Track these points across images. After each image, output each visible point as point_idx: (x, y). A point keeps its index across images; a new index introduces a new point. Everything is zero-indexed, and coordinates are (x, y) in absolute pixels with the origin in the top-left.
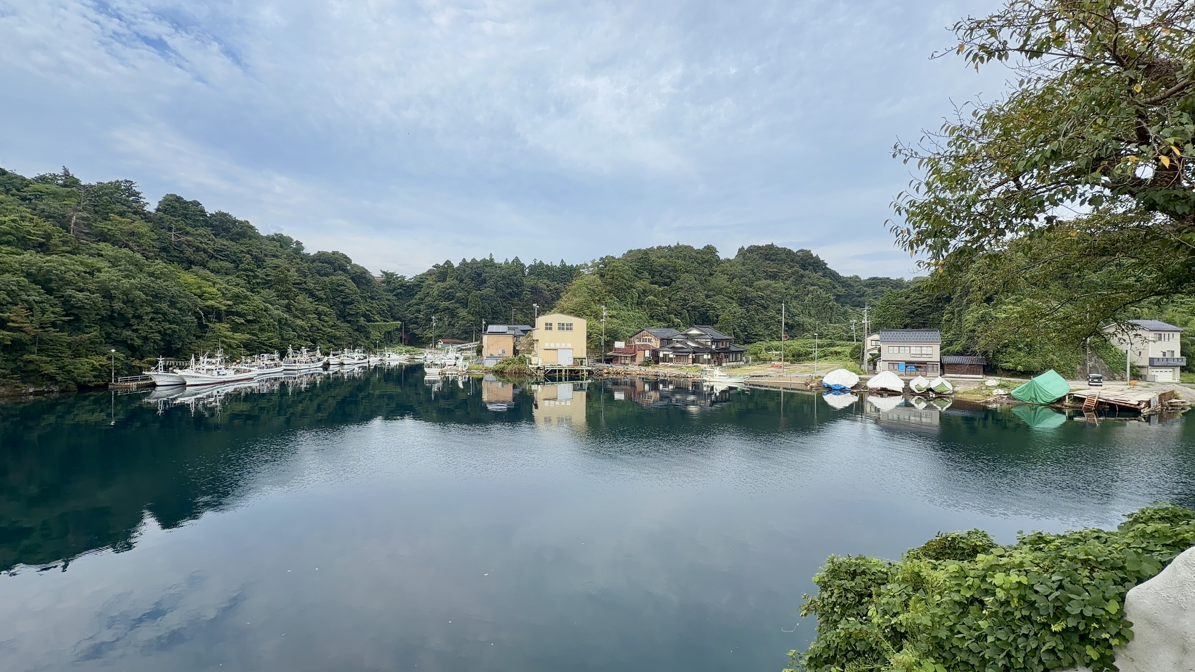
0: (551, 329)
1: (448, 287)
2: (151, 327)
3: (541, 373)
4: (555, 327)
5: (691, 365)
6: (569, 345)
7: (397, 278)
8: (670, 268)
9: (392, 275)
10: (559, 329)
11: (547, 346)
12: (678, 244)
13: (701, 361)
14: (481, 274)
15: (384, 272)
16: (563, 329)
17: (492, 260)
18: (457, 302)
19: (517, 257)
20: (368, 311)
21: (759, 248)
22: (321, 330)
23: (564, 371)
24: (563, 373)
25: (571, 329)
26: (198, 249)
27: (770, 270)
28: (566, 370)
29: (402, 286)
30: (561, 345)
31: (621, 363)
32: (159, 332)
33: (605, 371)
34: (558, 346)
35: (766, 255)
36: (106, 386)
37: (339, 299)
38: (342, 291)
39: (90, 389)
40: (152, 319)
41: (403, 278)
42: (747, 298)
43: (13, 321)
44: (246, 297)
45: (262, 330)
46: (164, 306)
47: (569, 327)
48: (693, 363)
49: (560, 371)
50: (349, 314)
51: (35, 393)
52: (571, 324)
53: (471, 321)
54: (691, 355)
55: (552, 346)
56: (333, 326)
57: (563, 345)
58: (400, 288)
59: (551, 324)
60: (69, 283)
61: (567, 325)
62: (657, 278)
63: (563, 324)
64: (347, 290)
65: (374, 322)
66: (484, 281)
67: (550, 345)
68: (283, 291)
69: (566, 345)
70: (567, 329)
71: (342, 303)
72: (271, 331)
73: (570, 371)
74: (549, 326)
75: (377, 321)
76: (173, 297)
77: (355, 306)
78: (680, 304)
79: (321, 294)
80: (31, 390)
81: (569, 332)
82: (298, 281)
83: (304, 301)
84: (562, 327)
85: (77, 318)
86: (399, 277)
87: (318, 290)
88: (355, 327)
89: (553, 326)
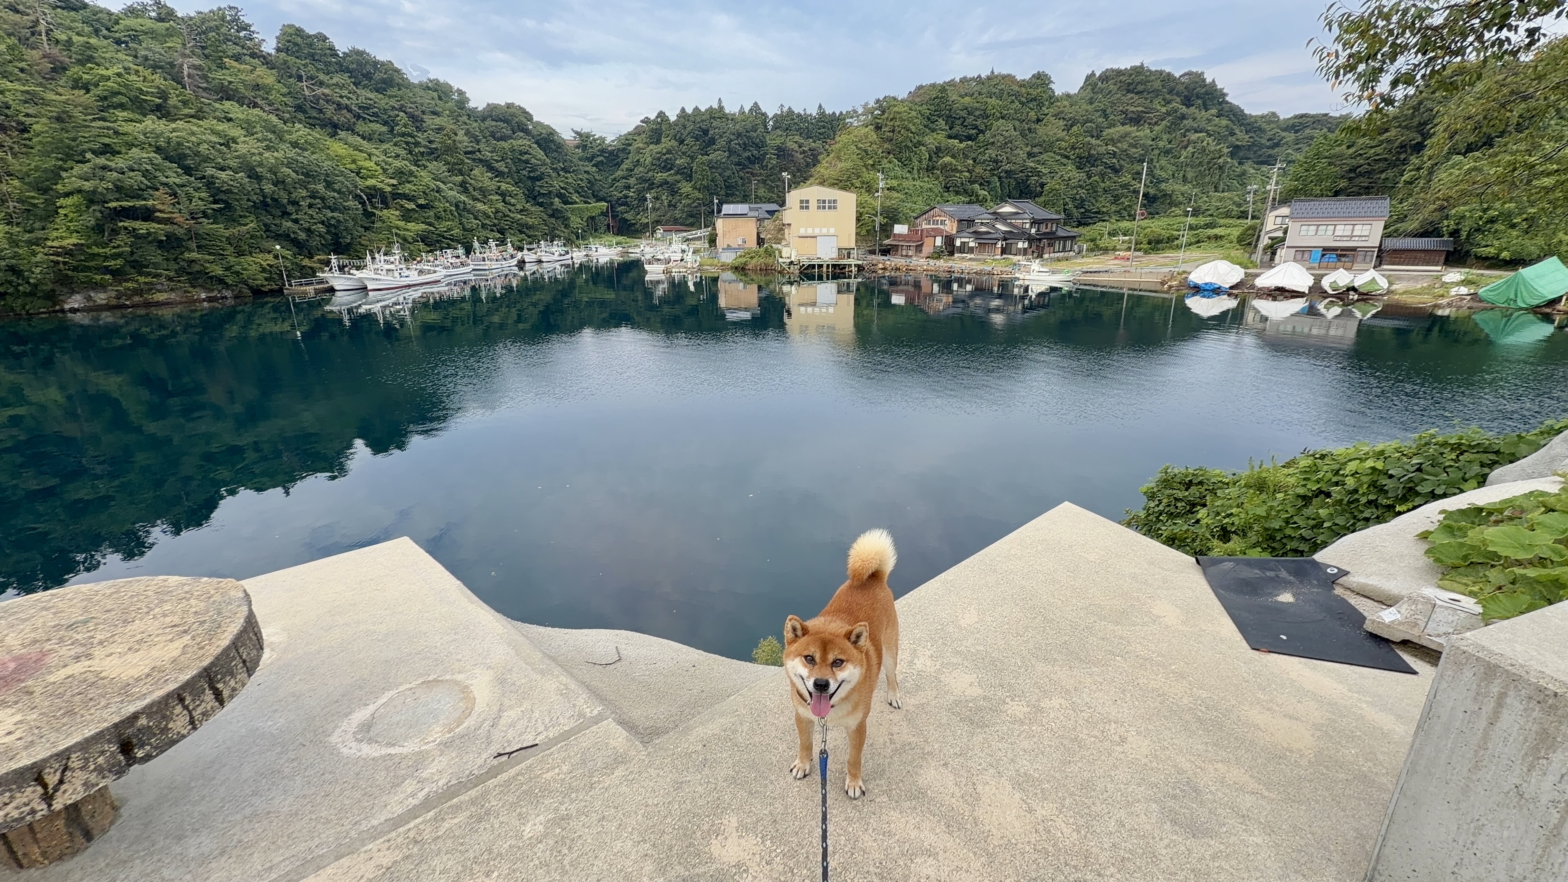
0: (807, 208)
1: (665, 150)
2: (312, 217)
3: (795, 270)
4: (813, 205)
5: (999, 257)
6: (832, 231)
7: (595, 140)
8: (977, 113)
9: (588, 136)
10: (819, 208)
11: (802, 232)
12: (992, 72)
13: (1014, 251)
14: (708, 131)
15: (577, 133)
16: (824, 208)
17: (721, 108)
18: (677, 173)
19: (756, 103)
20: (562, 188)
21: (1119, 73)
22: (508, 216)
23: (825, 266)
24: (825, 269)
25: (835, 208)
26: (340, 107)
27: (1133, 109)
28: (828, 265)
29: (603, 151)
30: (821, 231)
31: (902, 255)
32: (323, 223)
33: (881, 266)
34: (817, 231)
35: (1129, 84)
36: (280, 291)
37: (525, 172)
38: (527, 162)
39: (266, 294)
40: (310, 206)
41: (603, 139)
42: (1090, 155)
43: (161, 211)
44: (411, 173)
45: (438, 218)
46: (320, 187)
47: (832, 205)
48: (1002, 253)
49: (820, 266)
50: (540, 194)
51: (210, 300)
52: (835, 201)
53: (698, 199)
54: (1000, 243)
55: (810, 232)
56: (522, 211)
57: (824, 231)
58: (601, 155)
59: (807, 202)
60: (207, 159)
61: (830, 202)
62: (957, 128)
63: (824, 202)
64: (533, 160)
65: (572, 203)
66: (712, 141)
67: (806, 231)
68: (455, 164)
69: (828, 231)
70: (830, 208)
71: (529, 178)
72: (449, 220)
73: (834, 266)
74: (804, 205)
75: (576, 203)
76: (327, 175)
77: (547, 183)
78: (989, 168)
79: (501, 166)
80: (203, 296)
81: (832, 211)
82: (470, 149)
83: (481, 177)
84: (822, 205)
85: (228, 206)
86: (597, 139)
87: (497, 161)
88: (550, 212)
89: (810, 205)
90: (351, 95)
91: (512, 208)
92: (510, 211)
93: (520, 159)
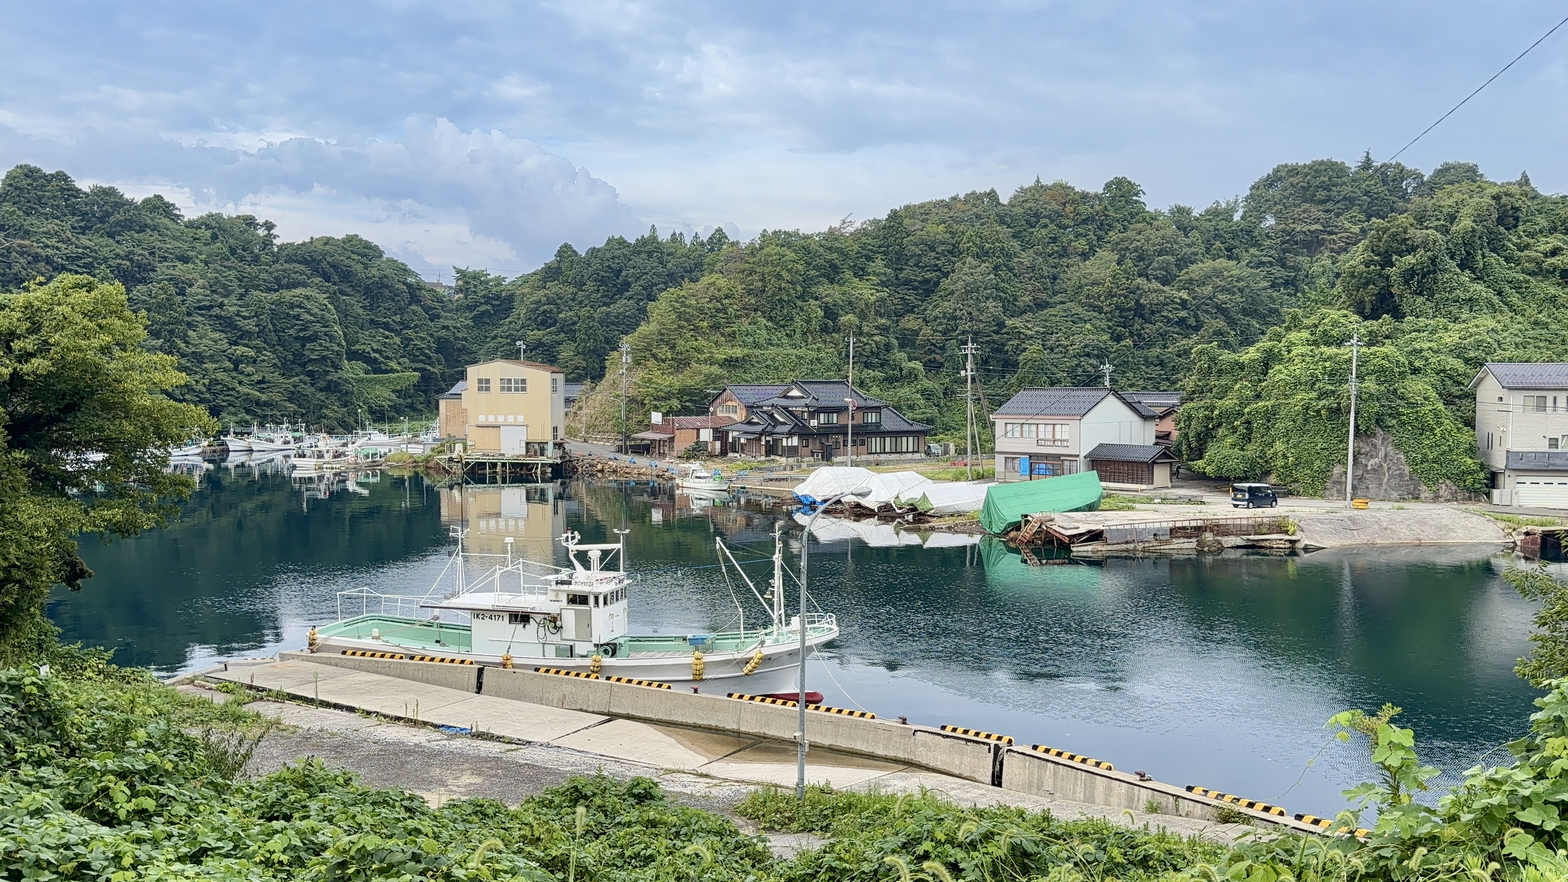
0: (488, 389)
3: (457, 469)
4: (495, 385)
6: (520, 419)
7: (487, 282)
9: (476, 276)
10: (502, 389)
11: (482, 420)
16: (509, 389)
23: (499, 464)
24: (499, 469)
25: (524, 389)
26: (36, 259)
28: (504, 465)
29: (498, 297)
30: (506, 419)
31: (660, 454)
34: (501, 420)
37: (291, 332)
41: (499, 281)
47: (522, 386)
49: (494, 465)
52: (524, 381)
55: (491, 420)
56: (259, 382)
57: (511, 419)
58: (486, 303)
59: (488, 381)
61: (516, 382)
63: (509, 381)
65: (386, 372)
67: (487, 419)
69: (514, 419)
70: (516, 389)
73: (513, 465)
74: (485, 385)
75: (393, 371)
77: (321, 345)
79: (250, 325)
81: (521, 394)
82: (207, 303)
84: (507, 385)
86: (491, 280)
87: (245, 318)
88: (322, 384)
89: (492, 385)
90: (60, 245)
91: (246, 380)
92: (240, 383)
93: (288, 315)
